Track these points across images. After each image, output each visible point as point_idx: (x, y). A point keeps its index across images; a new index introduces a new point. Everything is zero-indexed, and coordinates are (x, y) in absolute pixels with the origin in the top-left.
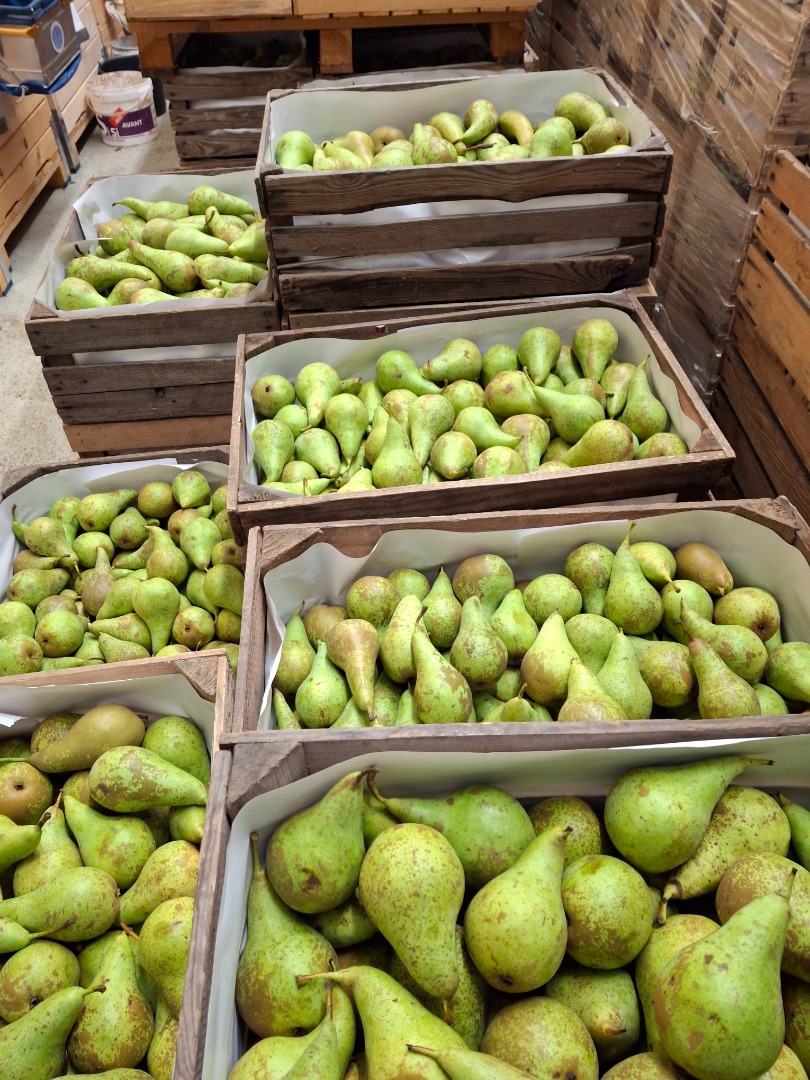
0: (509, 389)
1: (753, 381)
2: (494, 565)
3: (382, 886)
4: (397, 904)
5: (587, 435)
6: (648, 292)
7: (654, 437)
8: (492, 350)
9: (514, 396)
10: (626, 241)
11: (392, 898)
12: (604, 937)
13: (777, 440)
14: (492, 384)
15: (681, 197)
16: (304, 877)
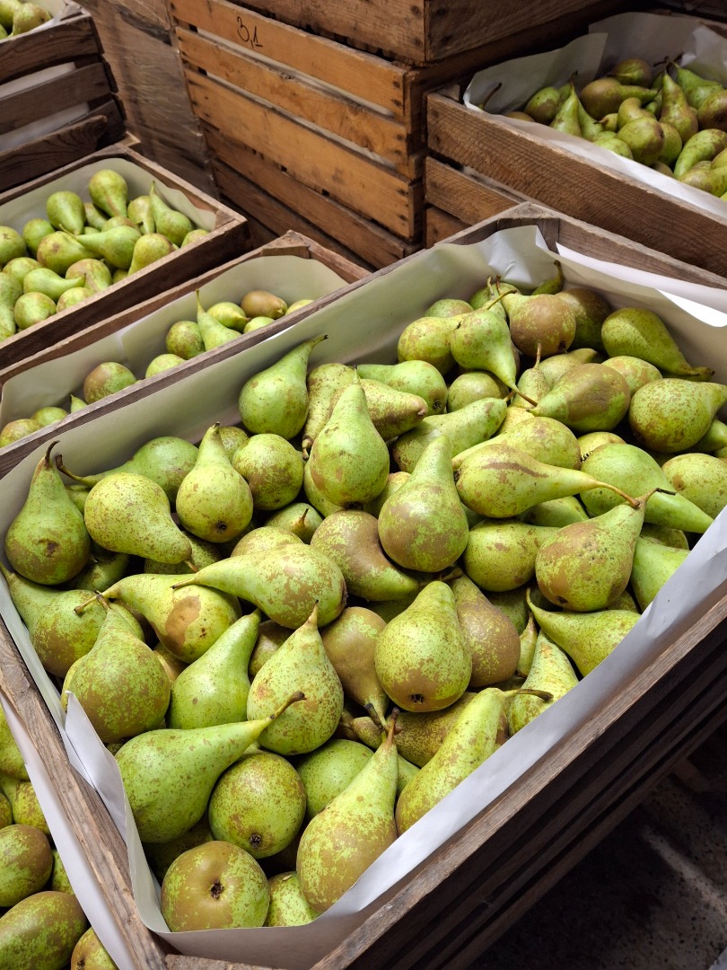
0: (56, 248)
1: (241, 175)
2: (110, 370)
3: (103, 516)
4: (119, 518)
5: (135, 253)
6: (131, 141)
7: (187, 237)
8: (27, 227)
9: (63, 251)
10: (93, 104)
11: (114, 517)
12: (271, 474)
13: (275, 207)
14: (40, 250)
15: (124, 66)
16: (43, 547)
